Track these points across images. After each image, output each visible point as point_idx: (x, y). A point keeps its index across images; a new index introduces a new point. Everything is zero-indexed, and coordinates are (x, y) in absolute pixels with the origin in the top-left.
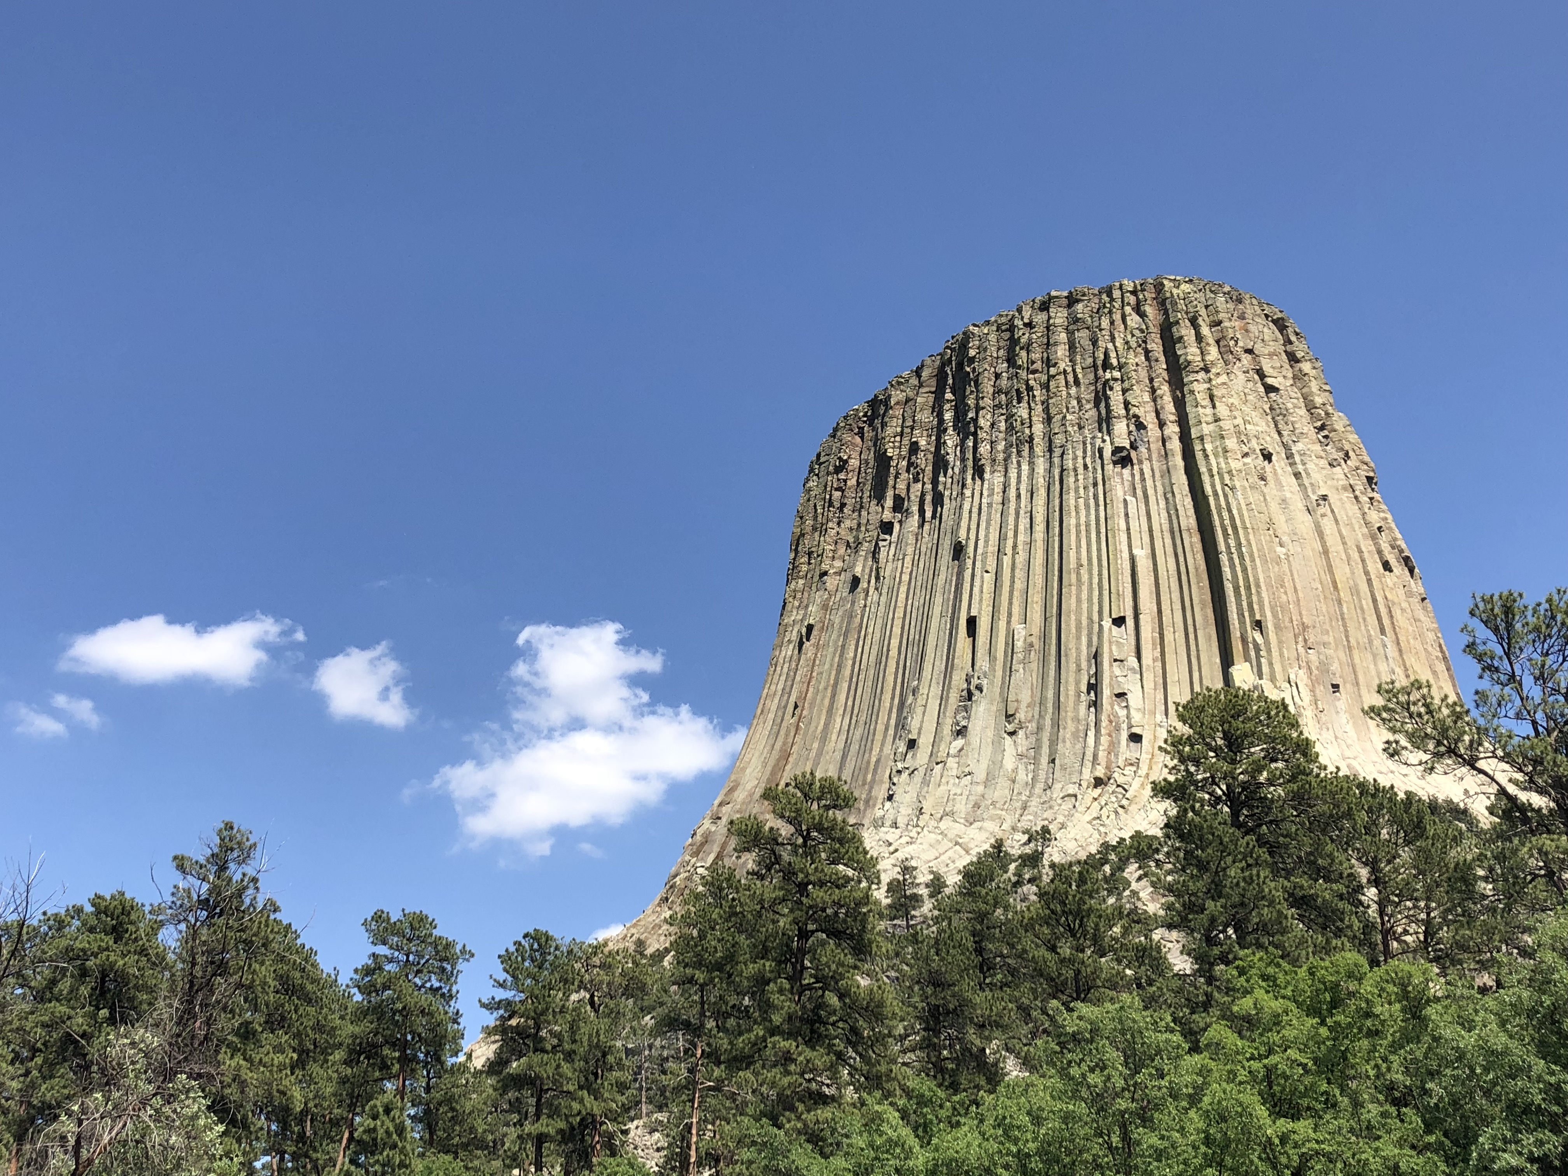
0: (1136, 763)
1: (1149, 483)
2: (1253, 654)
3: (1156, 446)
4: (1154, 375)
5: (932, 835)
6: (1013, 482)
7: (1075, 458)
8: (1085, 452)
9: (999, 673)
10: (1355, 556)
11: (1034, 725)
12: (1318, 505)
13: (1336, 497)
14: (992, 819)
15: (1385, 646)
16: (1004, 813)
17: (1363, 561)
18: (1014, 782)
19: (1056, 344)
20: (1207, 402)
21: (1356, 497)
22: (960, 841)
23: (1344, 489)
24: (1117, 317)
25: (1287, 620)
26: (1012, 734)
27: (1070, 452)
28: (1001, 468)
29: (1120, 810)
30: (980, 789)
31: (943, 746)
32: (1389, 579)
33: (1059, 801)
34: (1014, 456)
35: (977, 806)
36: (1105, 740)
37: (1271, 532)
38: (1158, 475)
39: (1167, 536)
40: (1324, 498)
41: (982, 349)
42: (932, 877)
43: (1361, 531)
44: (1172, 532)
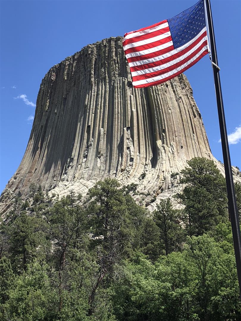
0: (132, 165)
2: (162, 138)
5: (78, 183)
6: (100, 89)
7: (118, 83)
8: (120, 82)
9: (96, 141)
10: (187, 113)
11: (106, 155)
12: (179, 99)
13: (183, 97)
14: (94, 179)
15: (194, 136)
16: (97, 178)
17: (189, 114)
18: (100, 170)
19: (112, 52)
21: (188, 98)
22: (86, 185)
23: (185, 95)
25: (171, 129)
26: (99, 157)
27: (116, 82)
28: (97, 85)
29: (128, 178)
30: (91, 171)
31: (81, 160)
32: (195, 119)
33: (112, 175)
35: (90, 176)
36: (124, 159)
37: (167, 106)
38: (139, 89)
39: (141, 106)
40: (181, 97)
41: (92, 52)
42: (78, 194)
43: (189, 106)
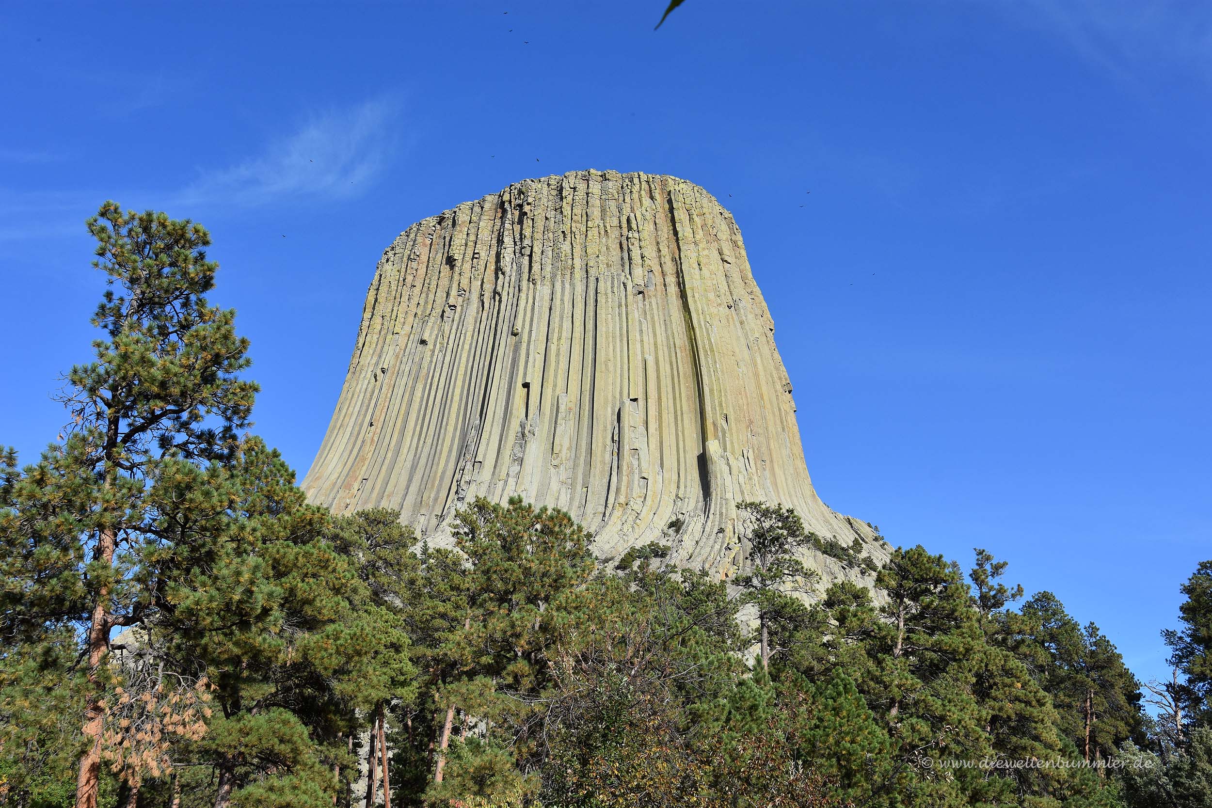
0: (643, 497)
1: (655, 311)
2: (720, 434)
3: (660, 287)
4: (659, 240)
6: (558, 295)
7: (606, 287)
8: (613, 283)
9: (547, 424)
10: (770, 379)
11: (572, 463)
12: (754, 343)
13: (760, 340)
17: (774, 383)
19: (592, 206)
20: (696, 266)
23: (762, 335)
24: (635, 196)
25: (742, 416)
26: (556, 467)
27: (603, 282)
28: (548, 283)
31: (504, 469)
32: (785, 397)
34: (559, 277)
36: (624, 479)
37: (734, 358)
38: (660, 308)
39: (665, 349)
40: (757, 340)
43: (772, 364)
44: (669, 348)
